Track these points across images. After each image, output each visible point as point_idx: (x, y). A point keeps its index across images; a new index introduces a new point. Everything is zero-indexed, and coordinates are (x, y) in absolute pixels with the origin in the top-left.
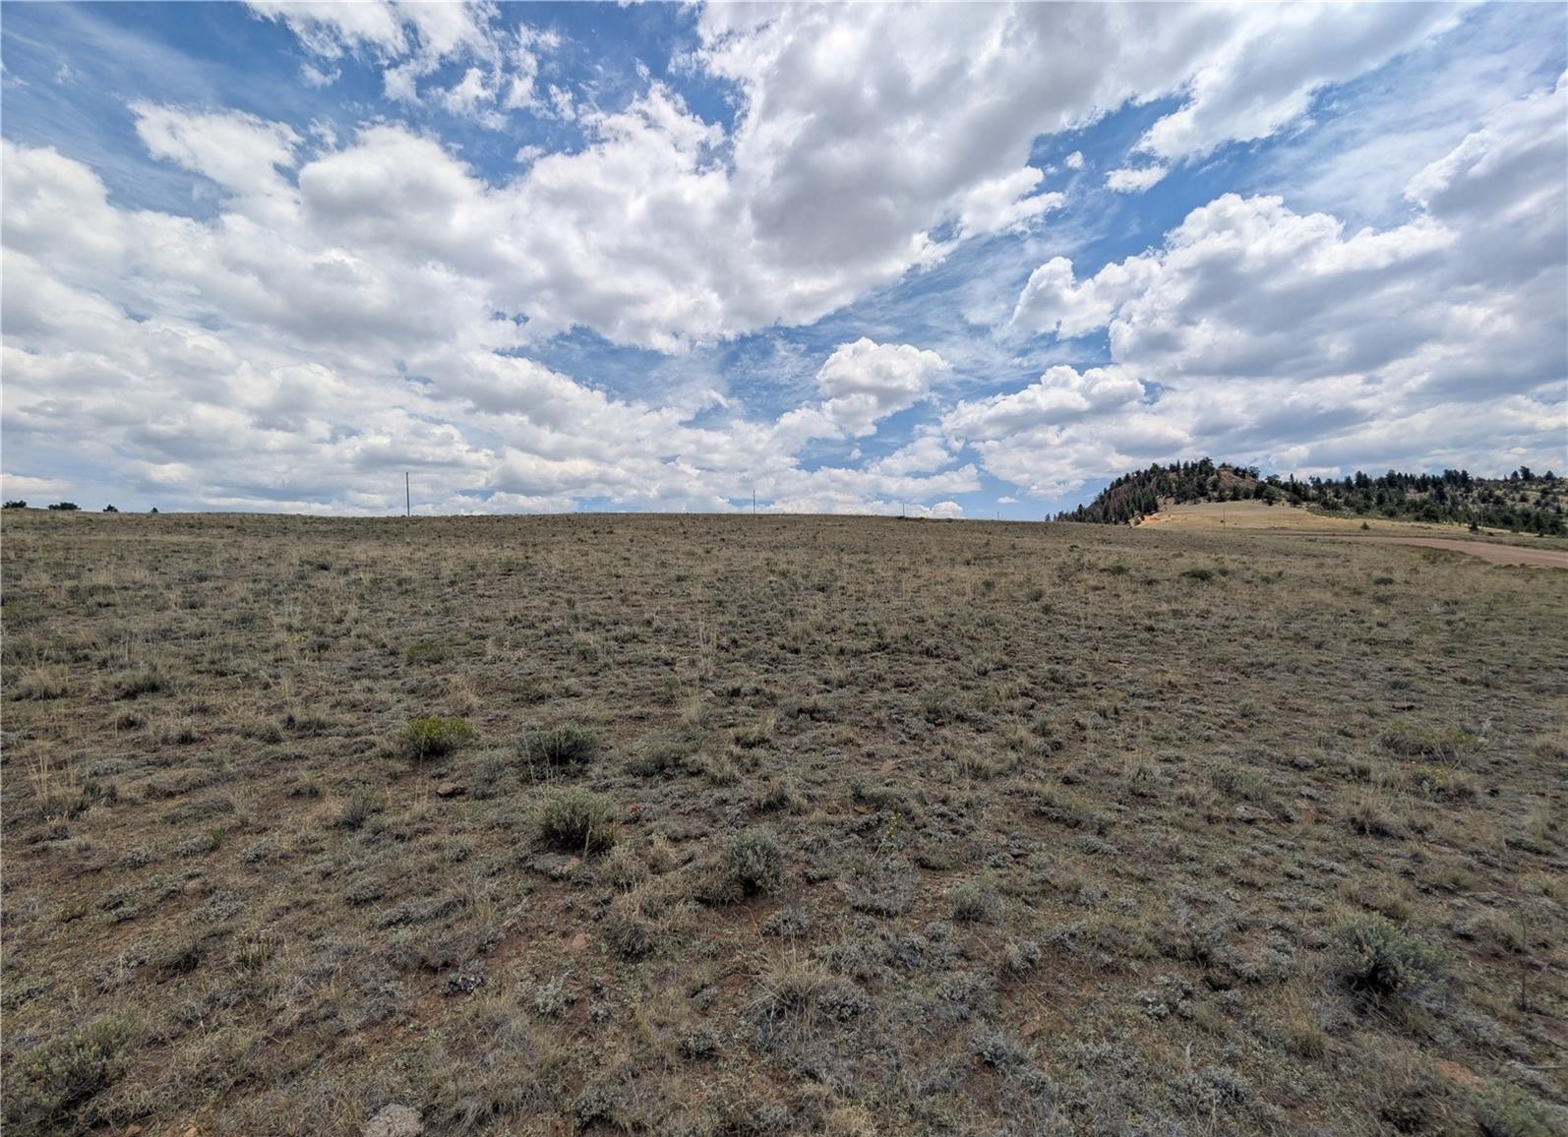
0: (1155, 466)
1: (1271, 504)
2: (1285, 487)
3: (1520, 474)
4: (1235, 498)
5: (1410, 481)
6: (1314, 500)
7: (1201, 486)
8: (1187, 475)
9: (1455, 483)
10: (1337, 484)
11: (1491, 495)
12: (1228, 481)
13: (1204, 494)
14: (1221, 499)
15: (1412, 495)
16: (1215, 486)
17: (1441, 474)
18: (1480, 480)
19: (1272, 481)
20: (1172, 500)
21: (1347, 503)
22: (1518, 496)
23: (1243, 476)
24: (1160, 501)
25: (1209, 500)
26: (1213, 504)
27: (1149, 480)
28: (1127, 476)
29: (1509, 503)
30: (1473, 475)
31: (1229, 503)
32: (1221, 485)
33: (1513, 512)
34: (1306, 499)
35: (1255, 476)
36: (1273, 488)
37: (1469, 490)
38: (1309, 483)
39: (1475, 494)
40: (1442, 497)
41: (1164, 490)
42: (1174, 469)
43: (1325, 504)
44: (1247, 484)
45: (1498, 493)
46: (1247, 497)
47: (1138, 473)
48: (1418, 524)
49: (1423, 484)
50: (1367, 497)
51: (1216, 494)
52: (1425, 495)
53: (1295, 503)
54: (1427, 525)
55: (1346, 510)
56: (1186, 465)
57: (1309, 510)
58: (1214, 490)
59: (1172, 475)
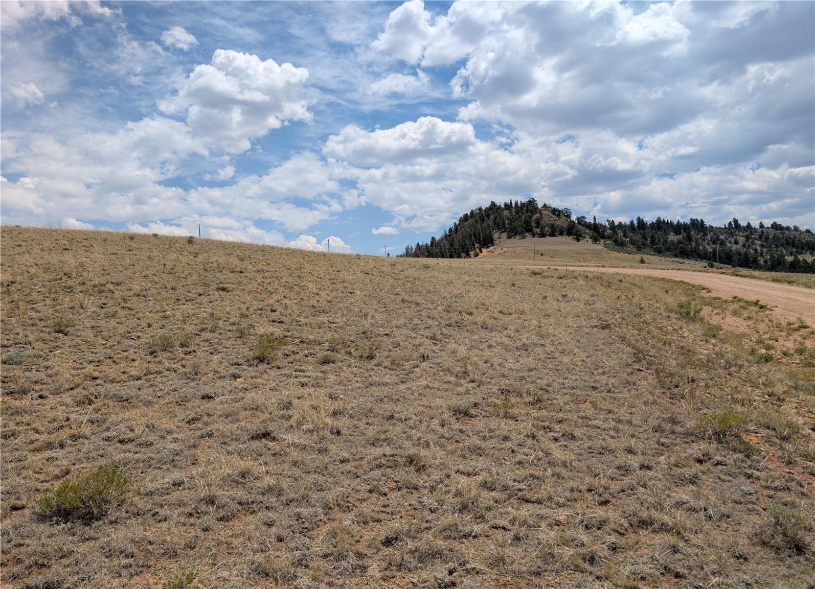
0: (493, 204)
1: (578, 240)
2: (588, 226)
3: (733, 223)
4: (552, 235)
5: (670, 225)
6: (609, 238)
7: (527, 223)
8: (517, 212)
9: (697, 228)
10: (625, 226)
11: (718, 239)
12: (548, 219)
13: (529, 230)
14: (543, 235)
15: (672, 237)
16: (538, 222)
17: (688, 222)
18: (711, 227)
19: (581, 220)
20: (505, 235)
21: (632, 242)
22: (733, 240)
23: (559, 216)
24: (496, 235)
25: (534, 236)
26: (536, 239)
27: (488, 216)
28: (472, 212)
29: (728, 245)
30: (707, 223)
31: (548, 238)
32: (543, 222)
33: (731, 251)
34: (603, 237)
35: (568, 216)
36: (581, 227)
37: (705, 235)
38: (607, 224)
39: (709, 237)
40: (689, 239)
41: (499, 226)
42: (508, 207)
43: (616, 241)
44: (561, 222)
45: (722, 237)
46: (561, 234)
47: (480, 209)
48: (676, 259)
49: (678, 228)
50: (644, 237)
51: (538, 230)
52: (680, 237)
53: (595, 240)
54: (681, 260)
55: (631, 247)
56: (516, 203)
57: (606, 246)
58: (537, 227)
59: (506, 213)
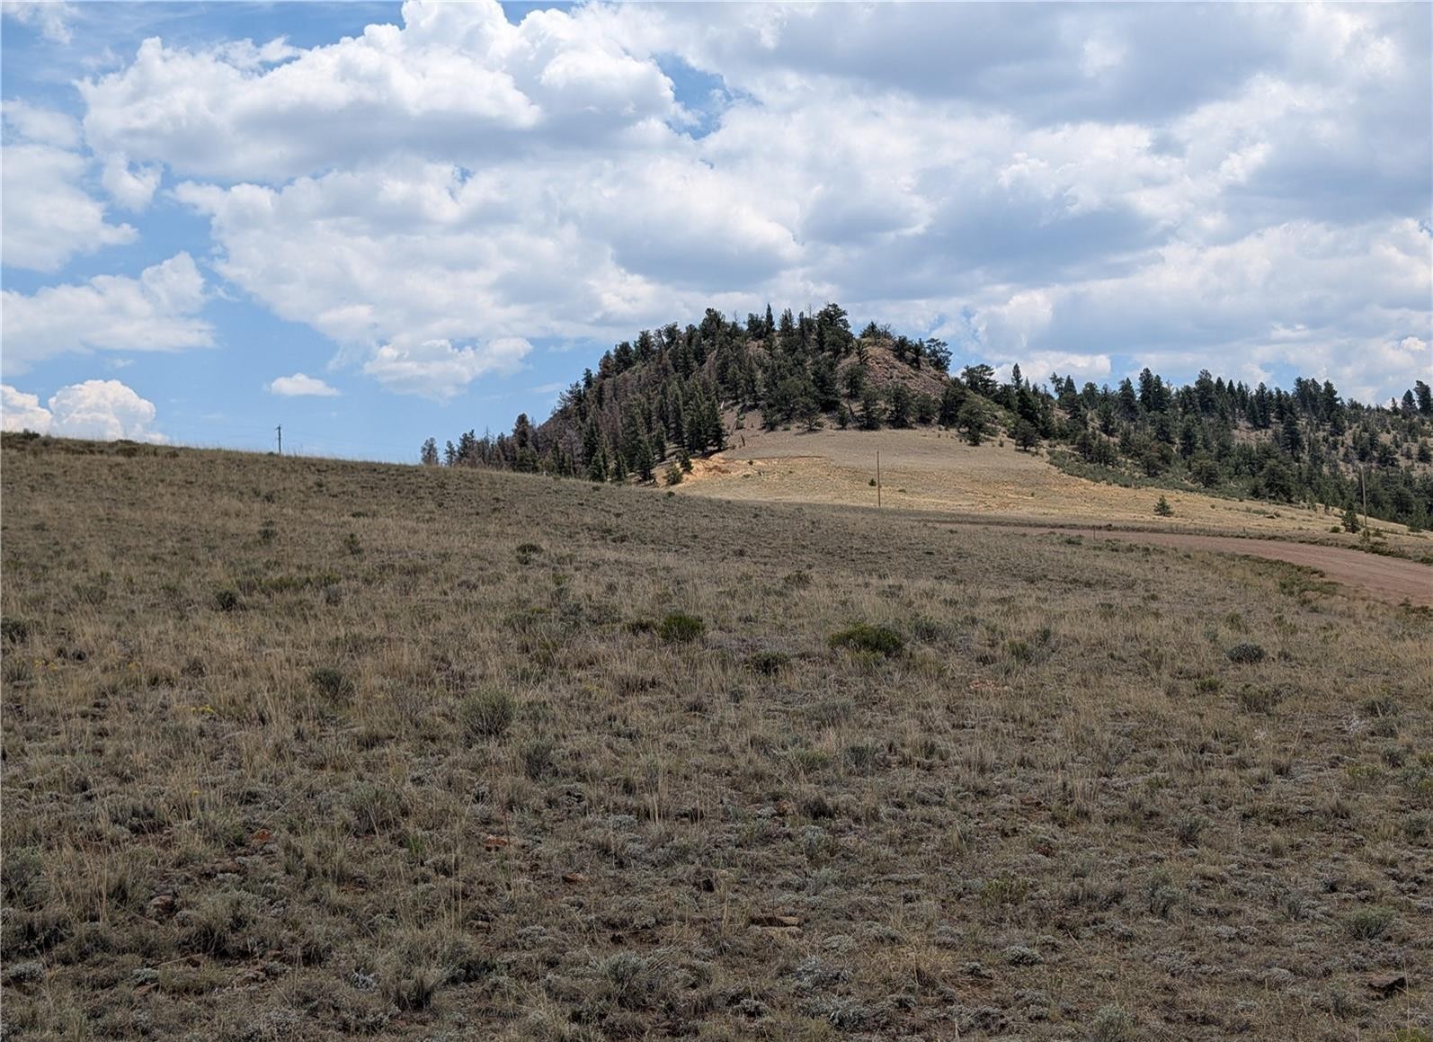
0: (713, 318)
1: (975, 442)
2: (1001, 397)
3: (1415, 397)
4: (898, 422)
5: (1237, 396)
6: (1063, 435)
7: (822, 382)
8: (790, 349)
9: (1315, 409)
10: (1106, 397)
11: (1373, 442)
12: (884, 373)
13: (829, 406)
14: (869, 424)
15: (1244, 436)
16: (854, 382)
17: (1290, 389)
18: (1355, 406)
19: (978, 380)
20: (755, 418)
22: (1415, 450)
23: (915, 363)
24: (728, 418)
25: (843, 423)
26: (852, 434)
27: (700, 356)
28: (645, 339)
29: (1403, 462)
30: (1344, 395)
31: (886, 434)
32: (868, 383)
33: (1409, 482)
34: (1046, 434)
35: (940, 365)
36: (978, 399)
37: (1338, 430)
38: (1051, 389)
39: (1348, 438)
40: (1293, 441)
41: (735, 387)
42: (760, 329)
43: (1084, 447)
44: (922, 385)
45: (1385, 438)
46: (924, 421)
47: (671, 332)
48: (1256, 505)
49: (1262, 407)
50: (1164, 435)
51: (856, 407)
52: (1265, 436)
53: (1025, 442)
54: (1272, 509)
55: (1127, 464)
56: (787, 319)
57: (1056, 460)
58: (852, 396)
59: (755, 348)
